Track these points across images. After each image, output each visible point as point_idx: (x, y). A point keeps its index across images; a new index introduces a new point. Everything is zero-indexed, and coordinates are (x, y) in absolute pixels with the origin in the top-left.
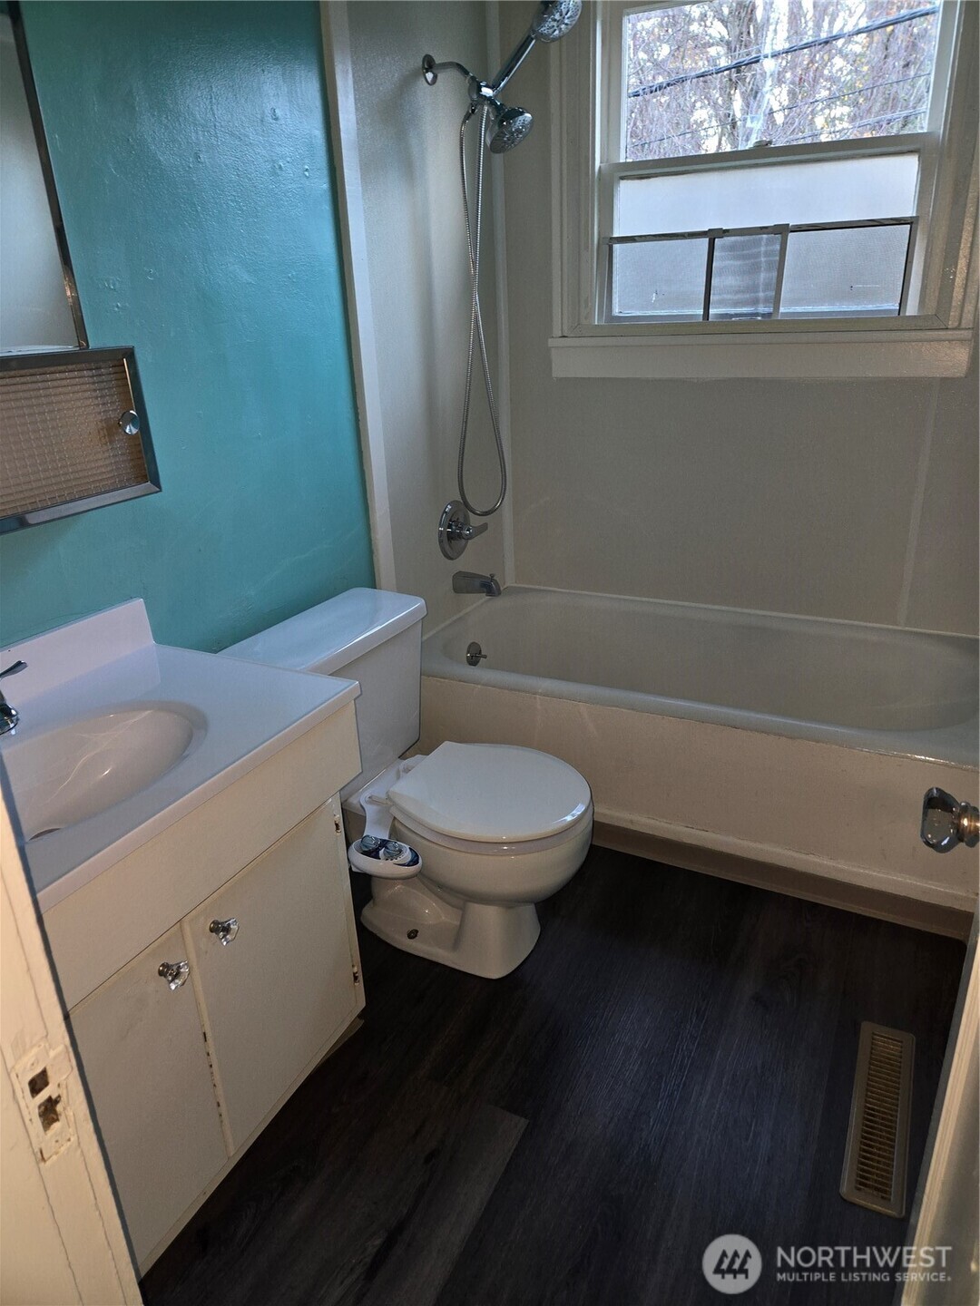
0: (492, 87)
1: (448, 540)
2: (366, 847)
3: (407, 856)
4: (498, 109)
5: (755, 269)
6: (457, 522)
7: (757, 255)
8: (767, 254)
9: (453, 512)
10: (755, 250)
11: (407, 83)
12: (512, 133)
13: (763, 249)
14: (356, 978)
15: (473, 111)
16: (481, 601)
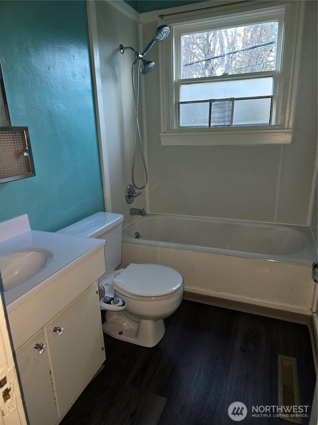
0: (142, 55)
1: (129, 197)
2: (106, 300)
3: (121, 303)
4: (144, 61)
5: (224, 111)
6: (131, 192)
7: (225, 107)
8: (228, 107)
9: (130, 188)
10: (224, 106)
11: (115, 52)
12: (149, 68)
13: (227, 105)
14: (103, 349)
15: (136, 62)
16: (140, 217)
